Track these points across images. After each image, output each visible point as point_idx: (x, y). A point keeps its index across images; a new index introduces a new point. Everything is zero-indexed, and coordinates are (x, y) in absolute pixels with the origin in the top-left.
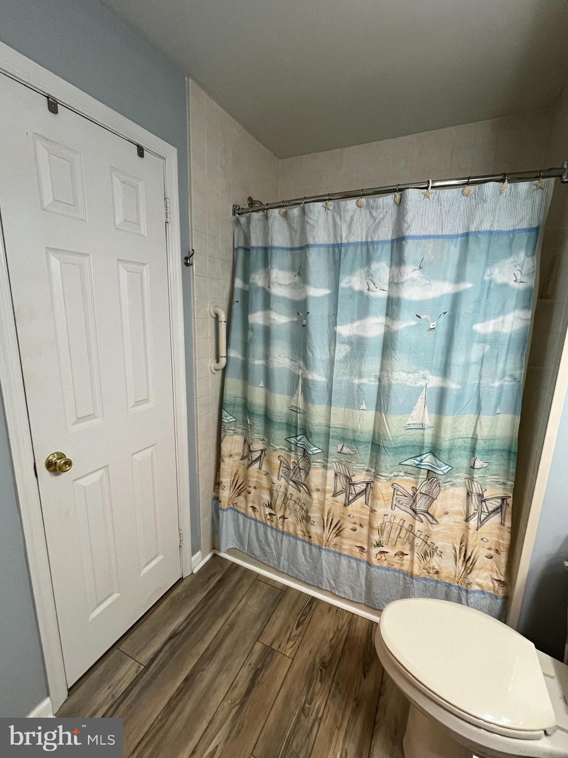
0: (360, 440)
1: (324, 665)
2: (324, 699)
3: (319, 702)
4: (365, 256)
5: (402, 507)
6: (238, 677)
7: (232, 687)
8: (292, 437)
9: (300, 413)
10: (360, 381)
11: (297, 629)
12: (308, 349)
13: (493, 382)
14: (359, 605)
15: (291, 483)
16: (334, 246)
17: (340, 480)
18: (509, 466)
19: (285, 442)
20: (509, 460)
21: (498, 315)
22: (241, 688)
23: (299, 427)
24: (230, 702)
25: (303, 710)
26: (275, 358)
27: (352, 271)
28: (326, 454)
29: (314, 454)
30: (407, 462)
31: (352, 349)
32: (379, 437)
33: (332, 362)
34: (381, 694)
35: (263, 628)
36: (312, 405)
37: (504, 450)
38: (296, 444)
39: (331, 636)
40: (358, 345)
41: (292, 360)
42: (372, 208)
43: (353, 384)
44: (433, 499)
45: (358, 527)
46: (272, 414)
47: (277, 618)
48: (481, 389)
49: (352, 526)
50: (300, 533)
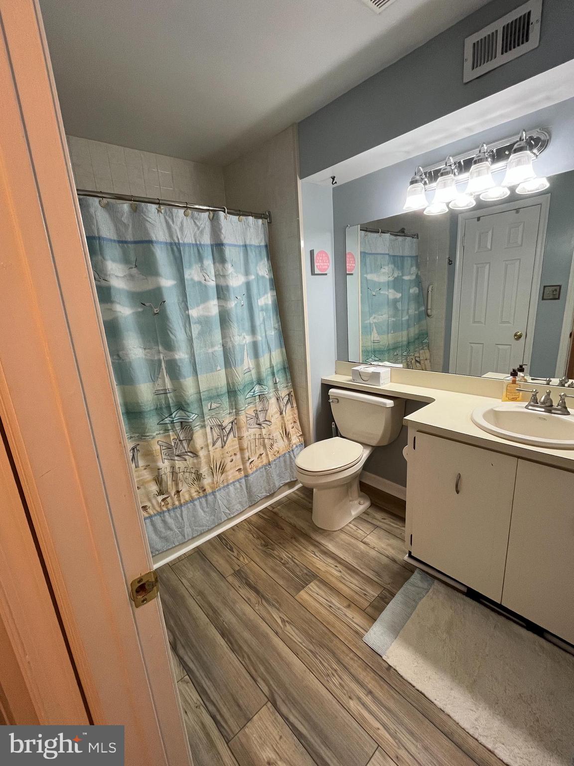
0: (222, 393)
1: (266, 545)
2: (284, 552)
3: (284, 555)
4: (197, 254)
5: (252, 427)
6: (244, 597)
7: (248, 601)
8: (166, 418)
9: (169, 393)
10: (213, 350)
11: (233, 552)
12: (170, 333)
13: (271, 332)
14: (244, 512)
15: (176, 458)
16: (171, 244)
17: (215, 431)
18: (287, 376)
19: (158, 426)
20: (286, 373)
21: (264, 294)
22: (253, 596)
23: (171, 405)
24: (257, 605)
25: (283, 564)
26: (130, 350)
27: (190, 267)
28: (202, 415)
29: (193, 421)
30: (248, 397)
31: (202, 326)
32: (234, 386)
33: (190, 340)
34: (295, 527)
35: (218, 572)
36: (184, 380)
37: (282, 369)
38: (172, 422)
39: (251, 536)
40: (205, 322)
41: (145, 349)
42: (196, 219)
43: (208, 353)
44: (267, 410)
45: (234, 457)
46: (141, 405)
47: (217, 561)
48: (268, 338)
49: (229, 459)
50: (195, 495)
